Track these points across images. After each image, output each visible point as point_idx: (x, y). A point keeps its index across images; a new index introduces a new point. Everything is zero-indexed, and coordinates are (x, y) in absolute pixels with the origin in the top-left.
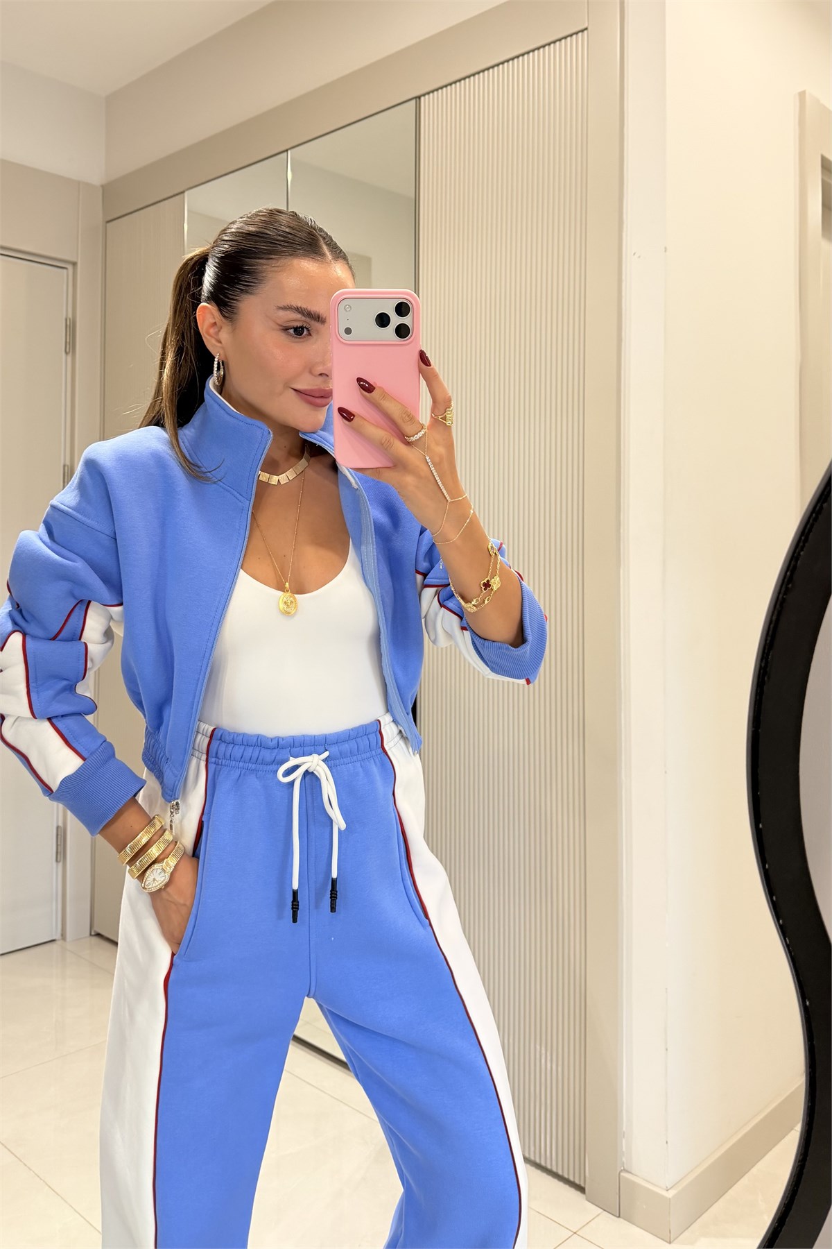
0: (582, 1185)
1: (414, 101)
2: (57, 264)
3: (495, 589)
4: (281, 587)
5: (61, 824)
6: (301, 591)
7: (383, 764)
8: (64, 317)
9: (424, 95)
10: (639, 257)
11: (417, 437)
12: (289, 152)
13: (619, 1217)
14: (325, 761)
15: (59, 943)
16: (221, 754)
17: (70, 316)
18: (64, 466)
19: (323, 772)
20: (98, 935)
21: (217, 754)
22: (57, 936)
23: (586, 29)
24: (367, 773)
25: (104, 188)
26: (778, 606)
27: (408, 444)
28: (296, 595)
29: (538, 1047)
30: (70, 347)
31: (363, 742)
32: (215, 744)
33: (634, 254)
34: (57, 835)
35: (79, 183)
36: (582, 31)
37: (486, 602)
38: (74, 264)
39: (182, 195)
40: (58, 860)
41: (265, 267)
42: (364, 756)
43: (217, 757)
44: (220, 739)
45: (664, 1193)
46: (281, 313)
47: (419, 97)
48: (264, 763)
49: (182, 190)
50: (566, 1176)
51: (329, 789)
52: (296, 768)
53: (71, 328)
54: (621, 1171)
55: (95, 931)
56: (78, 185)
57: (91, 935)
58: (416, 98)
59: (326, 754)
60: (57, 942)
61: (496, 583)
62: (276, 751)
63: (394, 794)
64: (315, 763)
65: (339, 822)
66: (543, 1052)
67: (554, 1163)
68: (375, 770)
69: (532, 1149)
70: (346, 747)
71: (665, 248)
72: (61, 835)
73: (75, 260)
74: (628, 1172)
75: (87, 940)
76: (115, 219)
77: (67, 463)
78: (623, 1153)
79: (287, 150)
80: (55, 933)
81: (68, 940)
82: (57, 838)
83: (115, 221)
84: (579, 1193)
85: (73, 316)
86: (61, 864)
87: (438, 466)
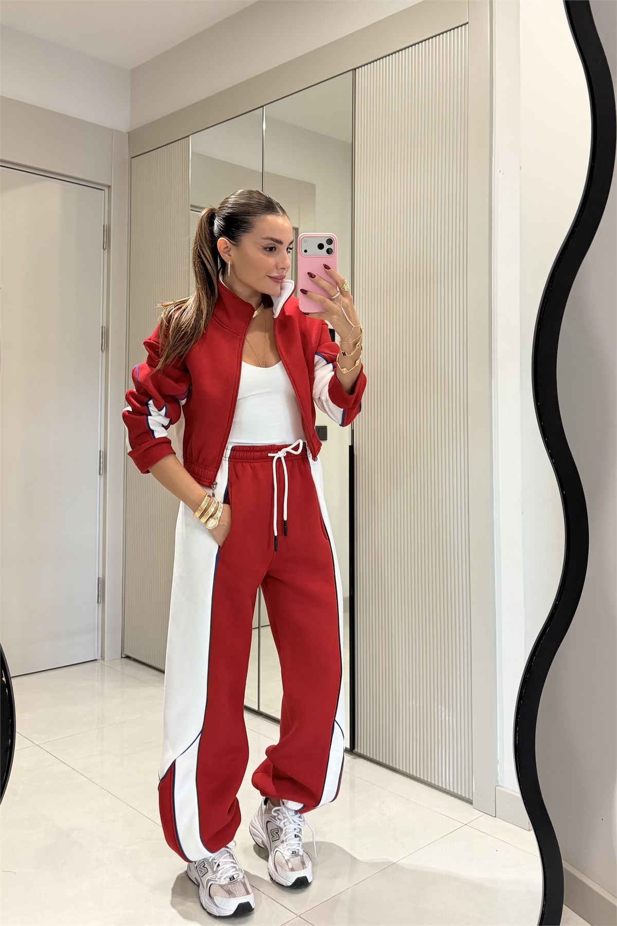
0: (471, 798)
1: (352, 71)
2: (97, 187)
5: (101, 576)
8: (102, 224)
9: (358, 68)
10: (503, 173)
11: (335, 297)
12: (264, 107)
13: (495, 817)
15: (100, 661)
17: (106, 223)
18: (102, 327)
20: (128, 657)
22: (98, 657)
23: (468, 23)
25: (130, 134)
27: (331, 300)
29: (440, 707)
30: (107, 245)
33: (498, 172)
34: (98, 584)
35: (112, 130)
36: (465, 24)
38: (109, 187)
39: (187, 138)
40: (99, 602)
46: (264, 240)
47: (355, 69)
49: (188, 135)
50: (460, 794)
53: (107, 231)
54: (497, 786)
55: (125, 655)
56: (112, 132)
57: (122, 657)
58: (352, 70)
60: (98, 661)
66: (443, 709)
67: (451, 785)
69: (437, 777)
71: (520, 167)
72: (101, 584)
73: (110, 184)
74: (500, 786)
75: (120, 660)
76: (138, 156)
77: (105, 325)
78: (498, 774)
79: (263, 106)
80: (96, 654)
81: (106, 660)
82: (98, 586)
83: (137, 157)
84: (468, 804)
85: (108, 223)
86: (101, 605)
87: (346, 309)
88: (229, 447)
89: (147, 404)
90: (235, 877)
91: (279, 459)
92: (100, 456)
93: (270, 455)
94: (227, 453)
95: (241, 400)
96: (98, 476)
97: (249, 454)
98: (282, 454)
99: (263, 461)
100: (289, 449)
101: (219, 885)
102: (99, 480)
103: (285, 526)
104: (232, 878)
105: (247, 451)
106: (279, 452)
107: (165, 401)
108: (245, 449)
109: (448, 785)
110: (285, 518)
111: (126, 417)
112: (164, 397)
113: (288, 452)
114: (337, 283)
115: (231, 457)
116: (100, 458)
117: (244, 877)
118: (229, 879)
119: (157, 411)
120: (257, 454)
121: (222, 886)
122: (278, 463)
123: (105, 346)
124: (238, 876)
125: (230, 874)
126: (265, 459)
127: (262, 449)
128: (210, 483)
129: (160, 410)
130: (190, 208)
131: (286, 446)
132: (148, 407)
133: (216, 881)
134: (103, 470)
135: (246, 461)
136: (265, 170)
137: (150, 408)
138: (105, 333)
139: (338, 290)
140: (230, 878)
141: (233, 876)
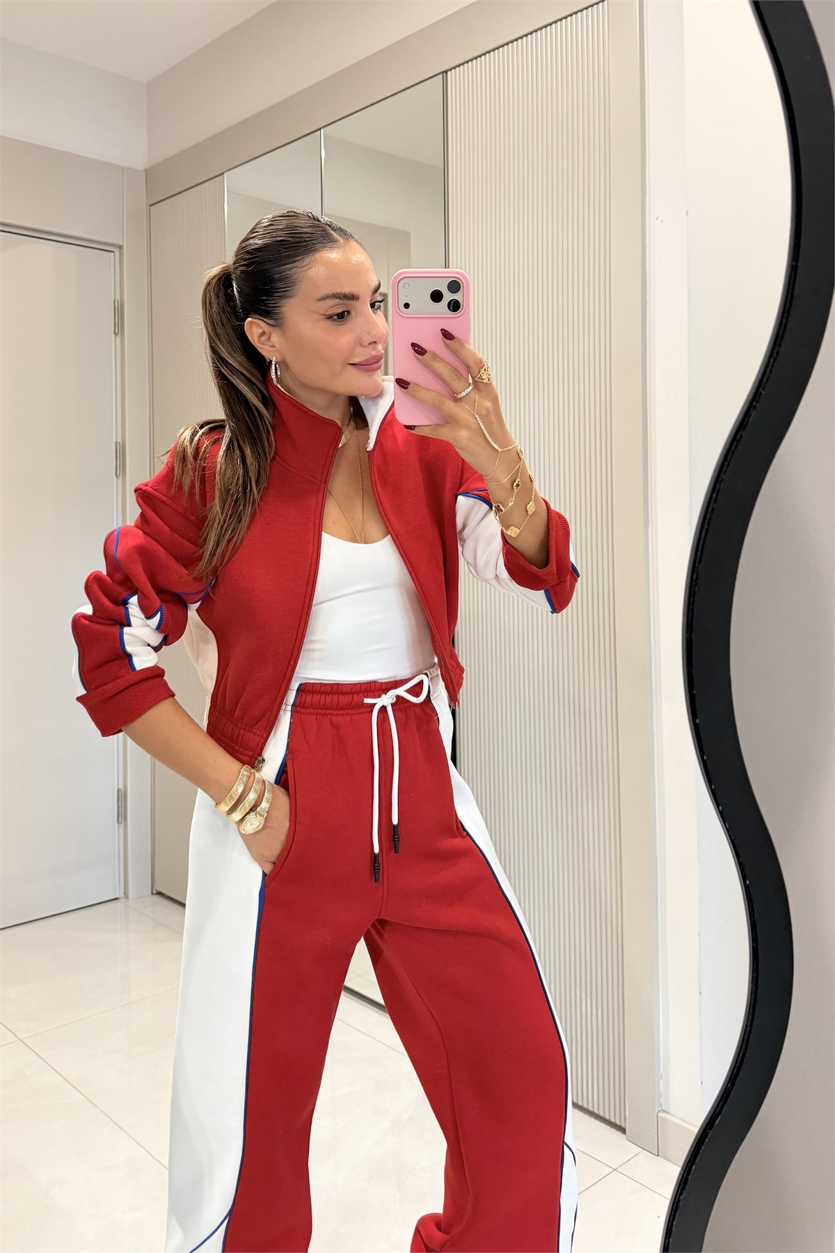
0: (623, 1125)
1: (442, 75)
2: (104, 247)
5: (121, 787)
8: (113, 299)
9: (450, 70)
10: (662, 221)
11: (464, 394)
12: (322, 130)
13: (658, 1155)
15: (123, 900)
17: (118, 297)
18: (116, 443)
20: (160, 894)
22: (120, 894)
25: (147, 172)
27: (456, 400)
30: (119, 328)
33: (657, 218)
34: (118, 798)
35: (123, 168)
38: (120, 247)
39: (221, 176)
40: (120, 821)
41: (294, 270)
46: (321, 303)
47: (446, 72)
49: (221, 172)
50: (607, 1117)
53: (119, 310)
54: (659, 1111)
55: (156, 890)
56: (123, 170)
57: (152, 894)
58: (442, 73)
60: (120, 900)
66: (584, 997)
67: (596, 1104)
71: (687, 212)
72: (122, 797)
73: (121, 243)
74: (665, 1112)
75: (148, 899)
76: (159, 202)
77: (120, 440)
78: (661, 1094)
79: (320, 129)
80: (118, 891)
81: (130, 896)
83: (158, 204)
84: (620, 1133)
85: (121, 298)
86: (122, 825)
87: (485, 418)
88: (295, 685)
89: (125, 603)
91: (383, 709)
93: (367, 701)
94: (291, 697)
95: (319, 607)
97: (329, 698)
98: (387, 700)
99: (353, 711)
100: (401, 691)
103: (394, 835)
105: (326, 693)
106: (383, 696)
107: (162, 601)
108: (322, 688)
109: (590, 1104)
110: (395, 821)
111: (79, 625)
112: (160, 592)
113: (398, 697)
114: (468, 368)
115: (297, 703)
119: (143, 617)
120: (344, 700)
122: (381, 716)
123: (121, 470)
126: (359, 708)
127: (354, 690)
128: (252, 757)
129: (149, 617)
131: (396, 684)
132: (127, 609)
135: (324, 711)
137: (130, 610)
138: (120, 452)
139: (471, 381)
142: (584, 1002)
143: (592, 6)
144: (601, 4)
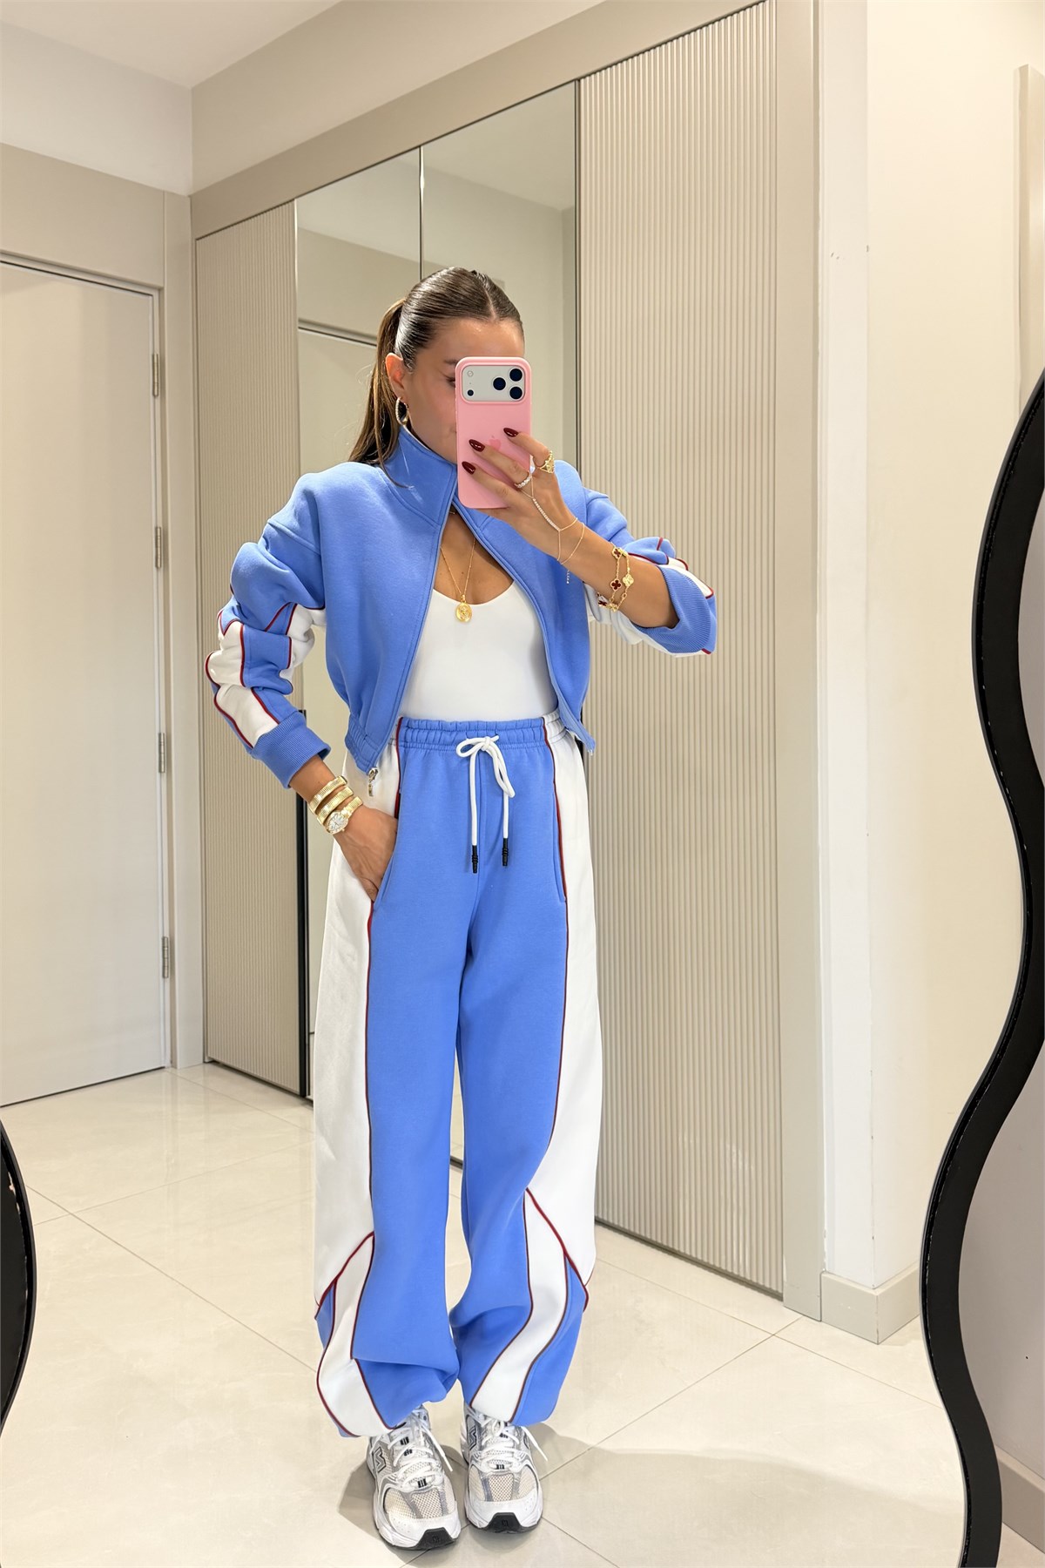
0: (780, 1291)
1: (573, 83)
2: (140, 289)
3: (628, 585)
4: (458, 599)
5: (167, 935)
6: (476, 602)
7: (545, 754)
8: (151, 353)
9: (584, 77)
10: (838, 258)
12: (422, 148)
13: (821, 1321)
14: (496, 742)
15: (169, 1070)
16: (409, 739)
17: (157, 352)
18: (156, 528)
19: (495, 752)
20: (214, 1062)
21: (405, 738)
22: (166, 1063)
24: (531, 757)
25: (192, 198)
26: (1001, 493)
27: (518, 490)
28: (471, 606)
29: (728, 1146)
30: (159, 389)
31: (528, 733)
32: (403, 731)
33: (831, 255)
34: (164, 947)
35: (164, 192)
37: (623, 598)
38: (160, 290)
39: (290, 204)
40: (166, 975)
42: (530, 745)
43: (406, 741)
44: (408, 726)
45: (872, 1292)
47: (579, 80)
48: (446, 744)
49: (291, 198)
50: (761, 1284)
51: (499, 764)
52: (470, 747)
53: (158, 366)
54: (823, 1272)
55: (209, 1058)
56: (162, 195)
57: (204, 1062)
58: (575, 80)
59: (497, 738)
60: (166, 1070)
61: (628, 580)
62: (455, 733)
63: (554, 782)
64: (488, 743)
65: (509, 790)
66: (734, 1150)
67: (748, 1269)
68: (539, 758)
69: (723, 1257)
70: (513, 734)
71: (868, 247)
72: (168, 946)
73: (161, 285)
74: (829, 1273)
75: (201, 1067)
76: (207, 236)
77: (160, 525)
78: (824, 1253)
79: (420, 146)
80: (163, 1059)
81: (179, 1067)
82: (163, 951)
83: (206, 238)
84: (776, 1300)
85: (160, 352)
86: (168, 980)
87: (545, 504)
90: (427, 1481)
92: (160, 742)
96: (158, 774)
101: (400, 1492)
102: (159, 781)
104: (422, 1483)
109: (741, 1269)
116: (160, 745)
117: (443, 1482)
118: (417, 1484)
121: (404, 1496)
123: (162, 560)
124: (433, 1480)
125: (420, 1474)
130: (298, 325)
133: (394, 1484)
134: (165, 764)
136: (425, 258)
138: (161, 538)
140: (419, 1482)
141: (424, 1480)
142: (734, 1156)
143: (751, 6)
144: (761, 4)
